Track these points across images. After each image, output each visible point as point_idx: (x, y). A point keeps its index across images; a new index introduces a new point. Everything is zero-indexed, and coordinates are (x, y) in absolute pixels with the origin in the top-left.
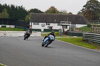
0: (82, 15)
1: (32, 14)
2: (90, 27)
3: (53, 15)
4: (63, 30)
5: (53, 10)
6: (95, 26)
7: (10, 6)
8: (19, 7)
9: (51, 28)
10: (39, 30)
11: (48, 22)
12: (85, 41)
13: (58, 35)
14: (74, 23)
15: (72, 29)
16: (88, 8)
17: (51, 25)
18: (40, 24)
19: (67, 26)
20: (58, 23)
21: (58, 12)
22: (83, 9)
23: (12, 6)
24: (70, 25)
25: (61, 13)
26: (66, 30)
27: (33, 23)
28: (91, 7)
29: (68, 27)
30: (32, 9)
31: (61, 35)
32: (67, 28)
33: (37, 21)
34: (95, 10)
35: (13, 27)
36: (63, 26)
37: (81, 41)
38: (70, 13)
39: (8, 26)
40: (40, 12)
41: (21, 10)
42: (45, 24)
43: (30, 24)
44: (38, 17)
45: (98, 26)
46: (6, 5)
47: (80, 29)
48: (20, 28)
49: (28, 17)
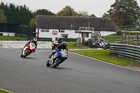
0: (110, 19)
1: (40, 17)
2: (120, 35)
3: (68, 19)
4: (83, 39)
5: (68, 11)
6: (127, 34)
7: (9, 5)
8: (21, 7)
9: (66, 36)
10: (50, 40)
11: (61, 28)
12: (114, 55)
13: (75, 46)
14: (98, 29)
15: (95, 37)
16: (118, 8)
17: (66, 32)
18: (51, 31)
19: (88, 33)
20: (76, 29)
21: (76, 14)
22: (110, 10)
23: (12, 6)
24: (93, 32)
25: (79, 15)
26: (86, 39)
27: (40, 30)
28: (121, 7)
29: (90, 35)
30: (40, 10)
31: (79, 47)
32: (88, 36)
33: (46, 27)
34: (128, 11)
35: (12, 34)
36: (82, 33)
37: (107, 55)
38: (93, 15)
39: (5, 34)
40: (50, 13)
41: (24, 12)
42: (58, 30)
43: (37, 31)
44: (47, 21)
45: (131, 34)
46: (3, 4)
47: (106, 37)
48: (22, 37)
49: (34, 21)
